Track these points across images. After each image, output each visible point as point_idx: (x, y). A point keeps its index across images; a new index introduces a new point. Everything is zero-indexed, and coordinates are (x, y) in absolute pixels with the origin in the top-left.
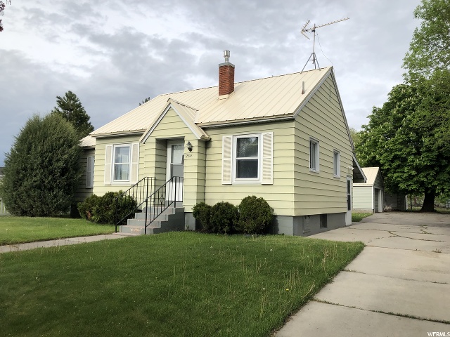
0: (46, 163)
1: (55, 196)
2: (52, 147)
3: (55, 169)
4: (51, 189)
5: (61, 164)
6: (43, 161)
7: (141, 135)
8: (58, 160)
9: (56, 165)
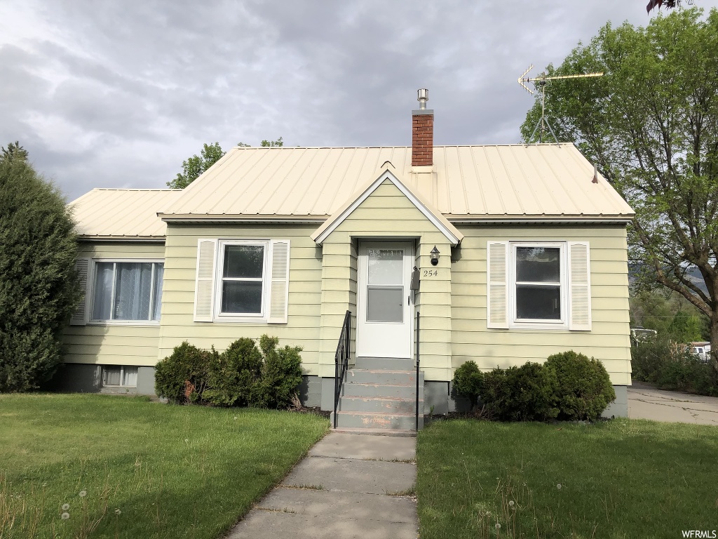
0: (17, 269)
1: (34, 345)
2: (30, 231)
3: (39, 282)
4: (26, 328)
5: (51, 271)
6: (12, 263)
7: (317, 225)
8: (45, 263)
9: (39, 273)
